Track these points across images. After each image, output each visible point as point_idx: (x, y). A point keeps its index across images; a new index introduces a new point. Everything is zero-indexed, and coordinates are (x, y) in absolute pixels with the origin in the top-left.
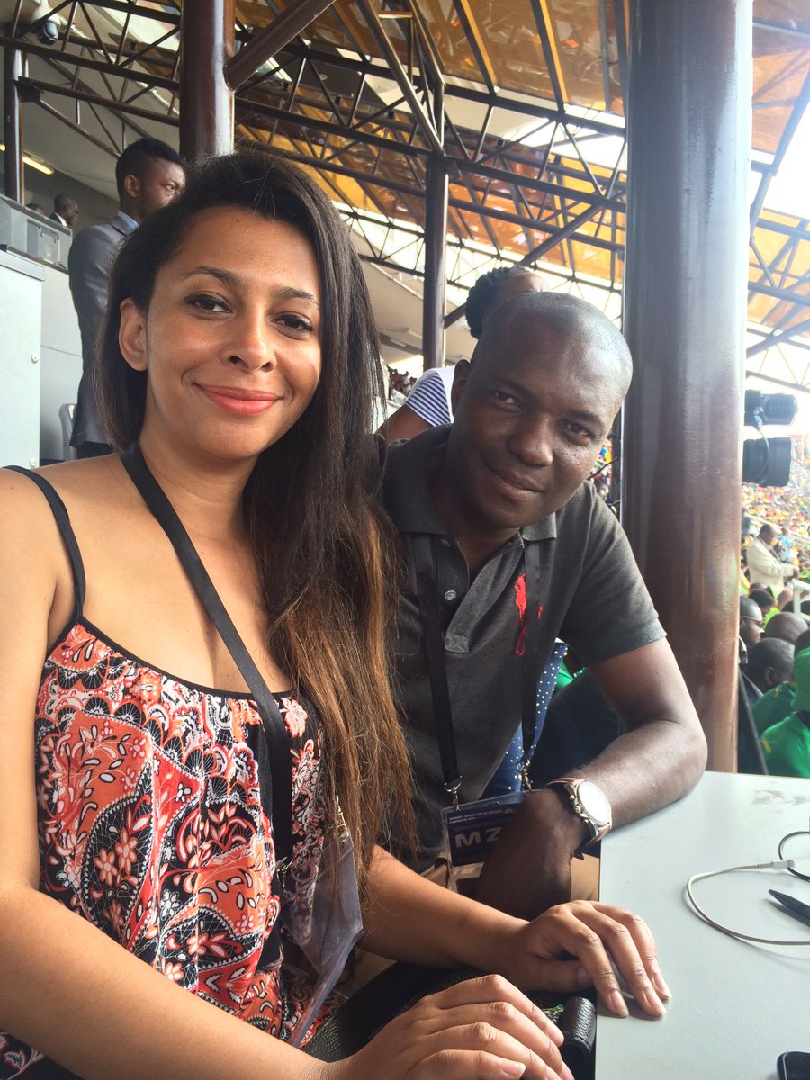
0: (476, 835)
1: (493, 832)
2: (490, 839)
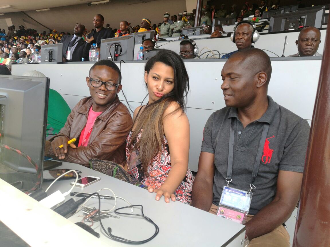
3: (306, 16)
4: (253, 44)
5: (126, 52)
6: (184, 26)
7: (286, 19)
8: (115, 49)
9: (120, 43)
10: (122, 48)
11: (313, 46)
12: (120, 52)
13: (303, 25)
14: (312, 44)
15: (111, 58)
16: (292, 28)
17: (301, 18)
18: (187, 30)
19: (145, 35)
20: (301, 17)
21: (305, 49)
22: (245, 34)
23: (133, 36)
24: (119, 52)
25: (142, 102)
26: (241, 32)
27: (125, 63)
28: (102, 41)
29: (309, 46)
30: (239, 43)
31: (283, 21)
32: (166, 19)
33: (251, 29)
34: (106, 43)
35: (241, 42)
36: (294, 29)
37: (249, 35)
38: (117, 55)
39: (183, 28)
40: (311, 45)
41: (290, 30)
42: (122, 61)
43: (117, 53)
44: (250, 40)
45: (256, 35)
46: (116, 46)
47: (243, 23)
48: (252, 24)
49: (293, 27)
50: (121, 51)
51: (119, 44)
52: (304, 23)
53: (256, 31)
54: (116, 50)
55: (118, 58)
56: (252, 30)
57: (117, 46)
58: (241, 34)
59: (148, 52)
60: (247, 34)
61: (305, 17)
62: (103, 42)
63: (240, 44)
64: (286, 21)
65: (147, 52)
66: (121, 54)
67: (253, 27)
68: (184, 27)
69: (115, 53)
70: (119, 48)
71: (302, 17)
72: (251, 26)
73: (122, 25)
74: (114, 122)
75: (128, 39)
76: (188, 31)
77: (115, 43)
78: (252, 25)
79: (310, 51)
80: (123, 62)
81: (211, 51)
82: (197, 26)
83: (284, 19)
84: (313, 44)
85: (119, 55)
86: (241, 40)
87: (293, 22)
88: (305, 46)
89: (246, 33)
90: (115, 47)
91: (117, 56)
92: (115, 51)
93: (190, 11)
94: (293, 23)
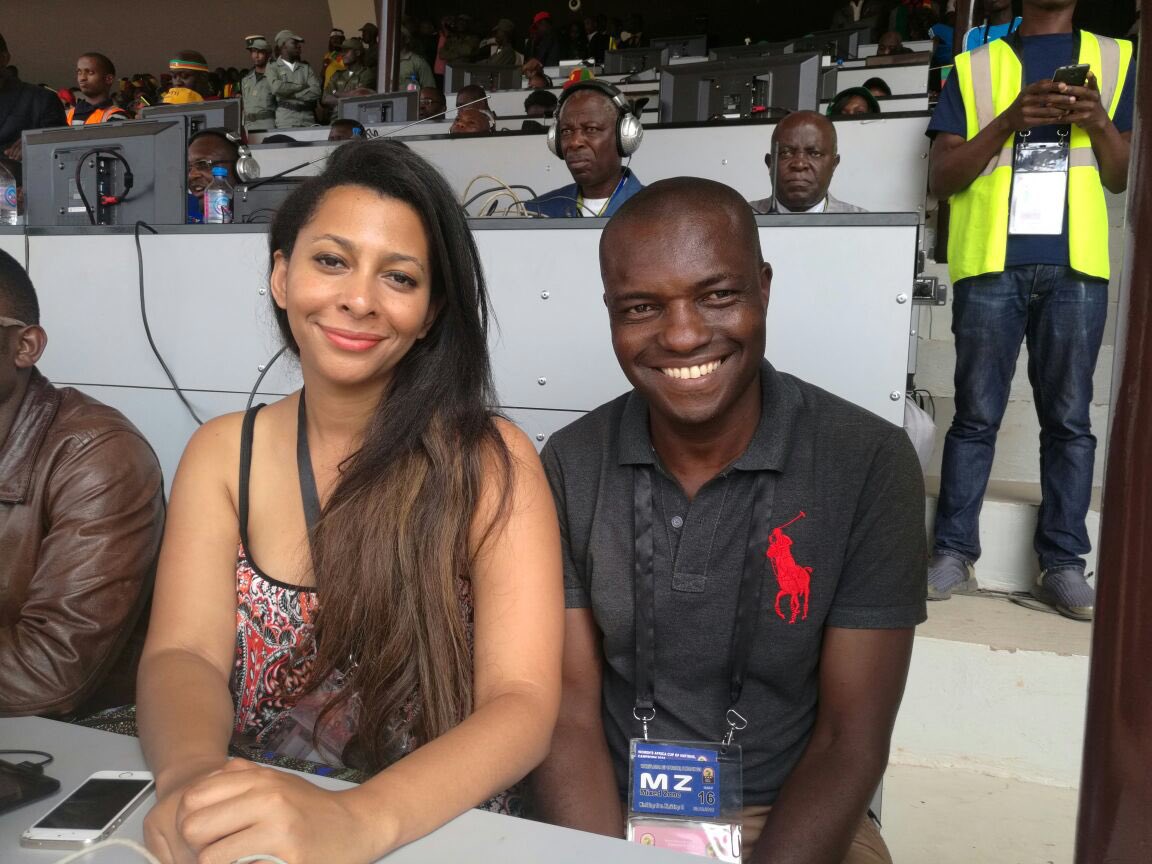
0: (663, 778)
1: (681, 780)
2: (678, 787)
3: (771, 75)
4: (625, 162)
5: (151, 188)
6: (336, 88)
7: (713, 81)
8: (99, 173)
9: (118, 148)
10: (132, 171)
11: (810, 171)
12: (124, 189)
13: (766, 103)
14: (806, 165)
15: (83, 209)
16: (733, 112)
17: (756, 82)
18: (357, 104)
19: (203, 116)
20: (755, 77)
21: (789, 181)
22: (592, 128)
23: (176, 123)
24: (119, 187)
25: (254, 393)
26: (575, 122)
27: (155, 232)
28: (28, 136)
29: (800, 170)
30: (576, 162)
31: (704, 88)
32: (261, 56)
33: (611, 110)
34: (51, 149)
35: (583, 157)
36: (738, 116)
37: (606, 134)
38: (109, 199)
39: (331, 93)
40: (806, 169)
41: (728, 116)
42: (144, 224)
43: (108, 192)
44: (614, 148)
45: (629, 129)
46: (99, 159)
47: (580, 91)
48: (610, 91)
49: (733, 107)
50: (129, 182)
51: (117, 151)
52: (766, 95)
53: (628, 117)
54: (104, 177)
55: (116, 210)
56: (614, 114)
57: (107, 161)
58: (580, 131)
59: (249, 189)
60: (598, 129)
61: (769, 77)
62: (32, 140)
63: (580, 165)
64: (712, 88)
65: (245, 190)
66: (128, 197)
67: (614, 103)
68: (334, 92)
69: (99, 192)
70: (119, 170)
71: (758, 78)
72: (608, 102)
73: (87, 71)
74: (76, 483)
75: (155, 134)
76: (361, 106)
77: (98, 151)
78: (611, 97)
79: (803, 189)
80: (150, 229)
81: (504, 188)
82: (387, 89)
83: (705, 79)
84: (811, 167)
85: (120, 200)
86: (583, 151)
87: (733, 93)
88: (787, 171)
89: (594, 125)
90: (99, 167)
91: (110, 205)
92: (98, 184)
93: (352, 31)
94: (733, 96)
